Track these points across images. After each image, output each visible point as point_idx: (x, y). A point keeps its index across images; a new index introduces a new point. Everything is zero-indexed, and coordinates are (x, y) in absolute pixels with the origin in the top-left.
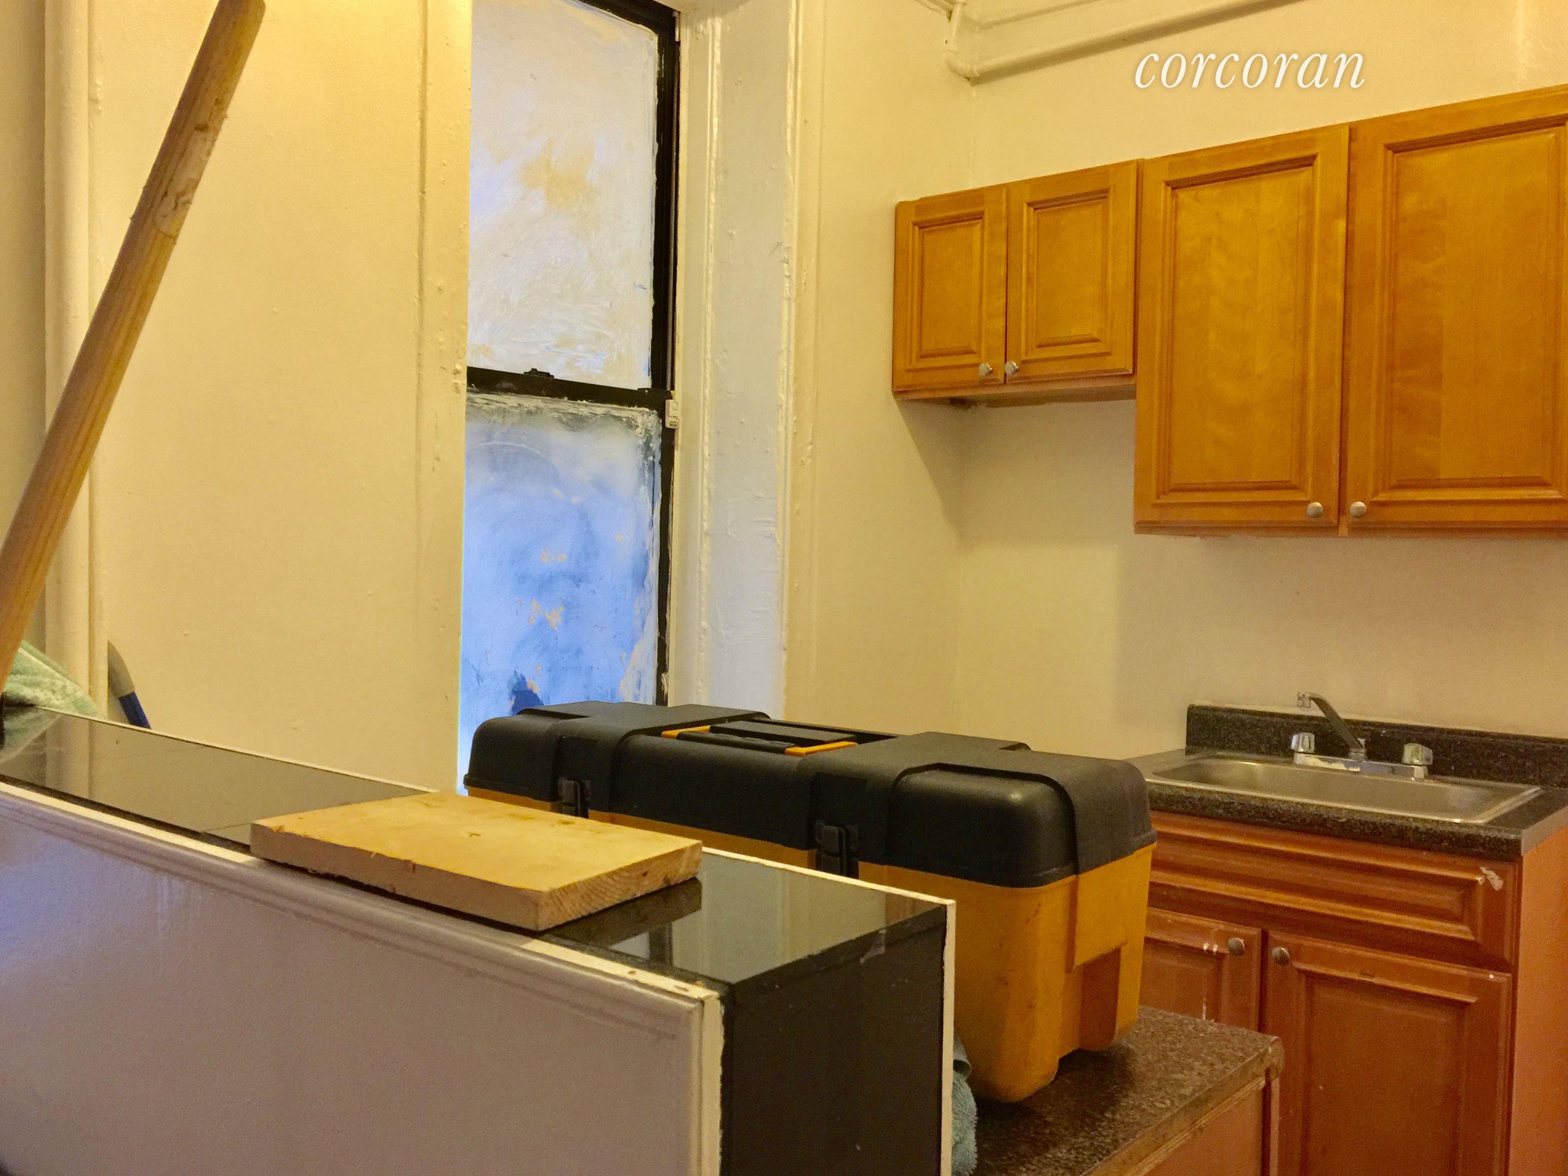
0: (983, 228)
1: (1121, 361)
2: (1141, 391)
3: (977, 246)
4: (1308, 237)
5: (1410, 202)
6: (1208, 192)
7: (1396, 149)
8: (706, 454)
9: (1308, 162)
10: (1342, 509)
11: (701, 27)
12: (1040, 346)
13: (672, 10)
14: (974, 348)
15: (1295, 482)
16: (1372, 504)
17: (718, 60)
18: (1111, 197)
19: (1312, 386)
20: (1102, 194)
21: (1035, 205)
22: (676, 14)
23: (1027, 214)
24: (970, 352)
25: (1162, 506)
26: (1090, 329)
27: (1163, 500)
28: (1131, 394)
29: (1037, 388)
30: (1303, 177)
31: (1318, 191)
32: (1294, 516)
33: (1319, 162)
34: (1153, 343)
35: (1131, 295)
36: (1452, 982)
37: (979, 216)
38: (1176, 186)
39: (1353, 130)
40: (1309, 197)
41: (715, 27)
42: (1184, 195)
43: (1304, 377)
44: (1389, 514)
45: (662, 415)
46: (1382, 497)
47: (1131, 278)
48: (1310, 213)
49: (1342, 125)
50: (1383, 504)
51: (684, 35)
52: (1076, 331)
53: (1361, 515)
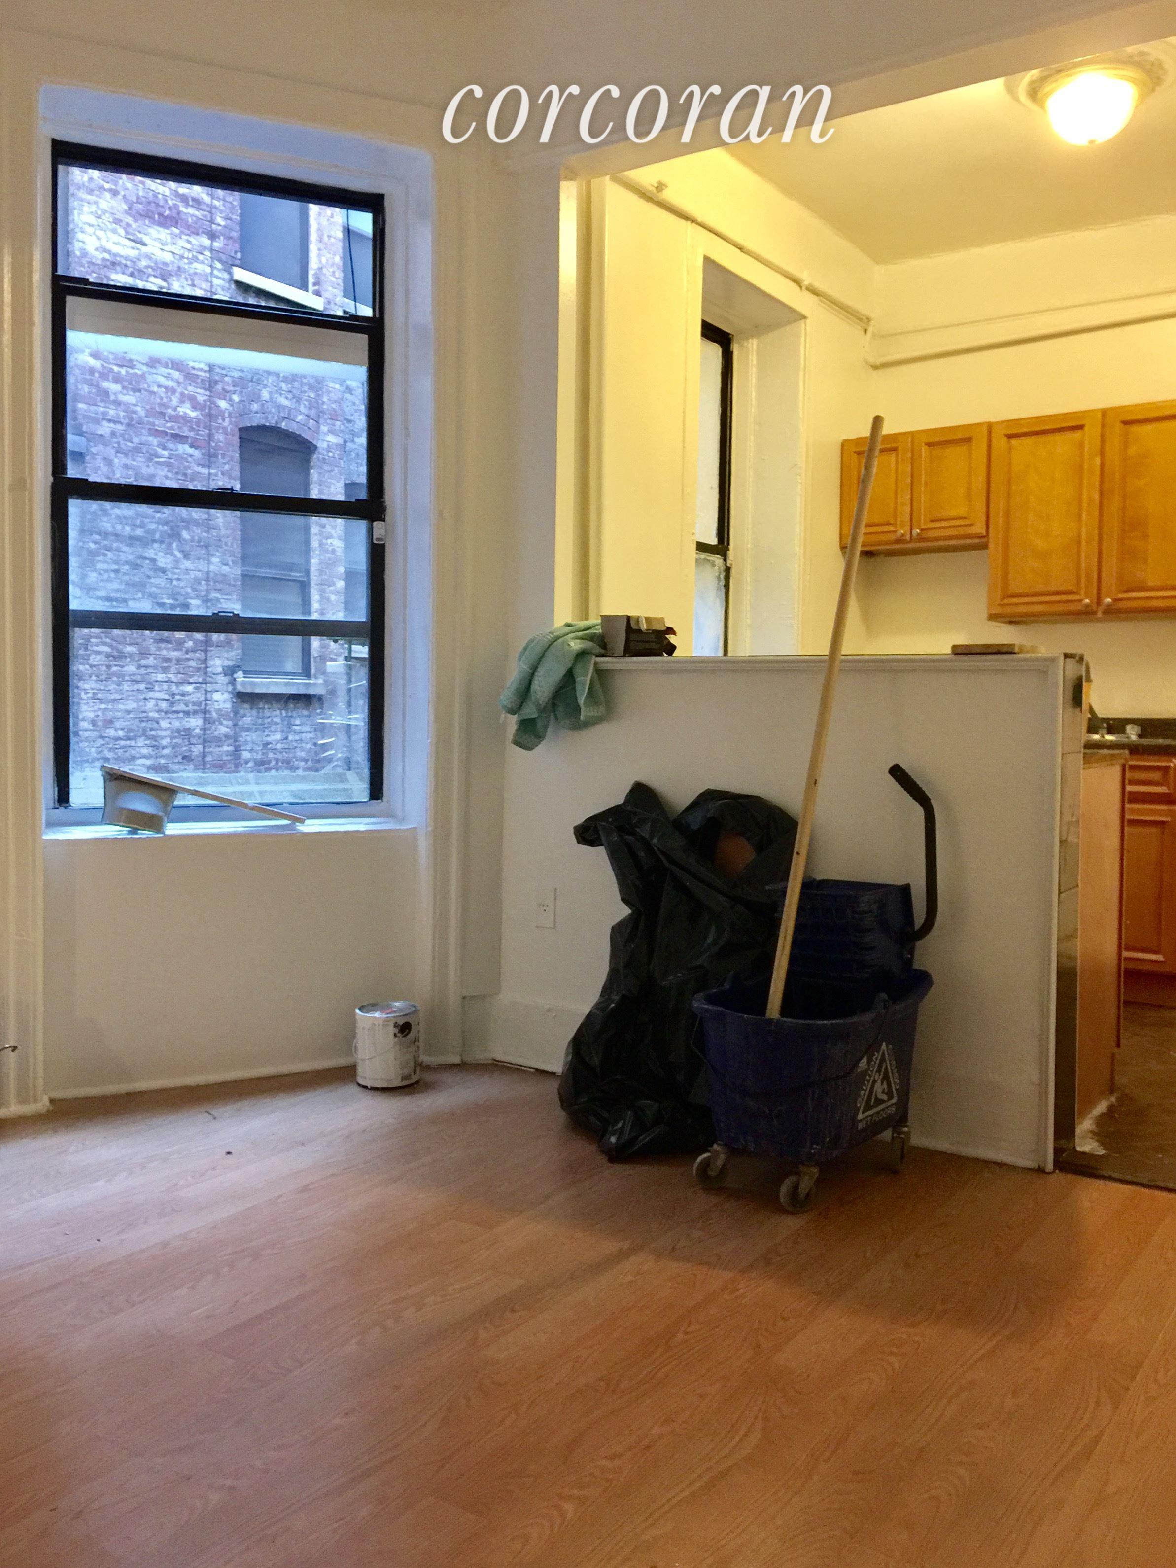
0: (897, 456)
1: (980, 529)
2: (991, 545)
3: (893, 466)
4: (1081, 467)
5: (1132, 451)
6: (1028, 441)
7: (1126, 423)
8: (749, 581)
9: (1080, 427)
10: (1099, 602)
11: (745, 344)
12: (932, 521)
13: (728, 334)
14: (892, 522)
15: (1075, 590)
16: (1115, 600)
17: (755, 362)
18: (974, 441)
19: (1083, 543)
20: (968, 440)
21: (929, 444)
22: (731, 336)
23: (924, 449)
24: (889, 524)
25: (1002, 605)
26: (962, 511)
27: (1006, 601)
28: (985, 546)
29: (930, 544)
30: (1077, 435)
31: (1086, 442)
32: (1073, 607)
33: (1086, 429)
34: (998, 520)
35: (984, 493)
36: (1159, 813)
37: (895, 449)
38: (1010, 437)
39: (1104, 412)
40: (1081, 445)
41: (753, 344)
42: (1014, 442)
43: (1079, 536)
44: (1122, 605)
45: (725, 560)
46: (1120, 596)
47: (985, 486)
48: (1082, 453)
49: (1097, 410)
50: (1121, 600)
51: (736, 348)
52: (953, 513)
53: (1108, 606)
